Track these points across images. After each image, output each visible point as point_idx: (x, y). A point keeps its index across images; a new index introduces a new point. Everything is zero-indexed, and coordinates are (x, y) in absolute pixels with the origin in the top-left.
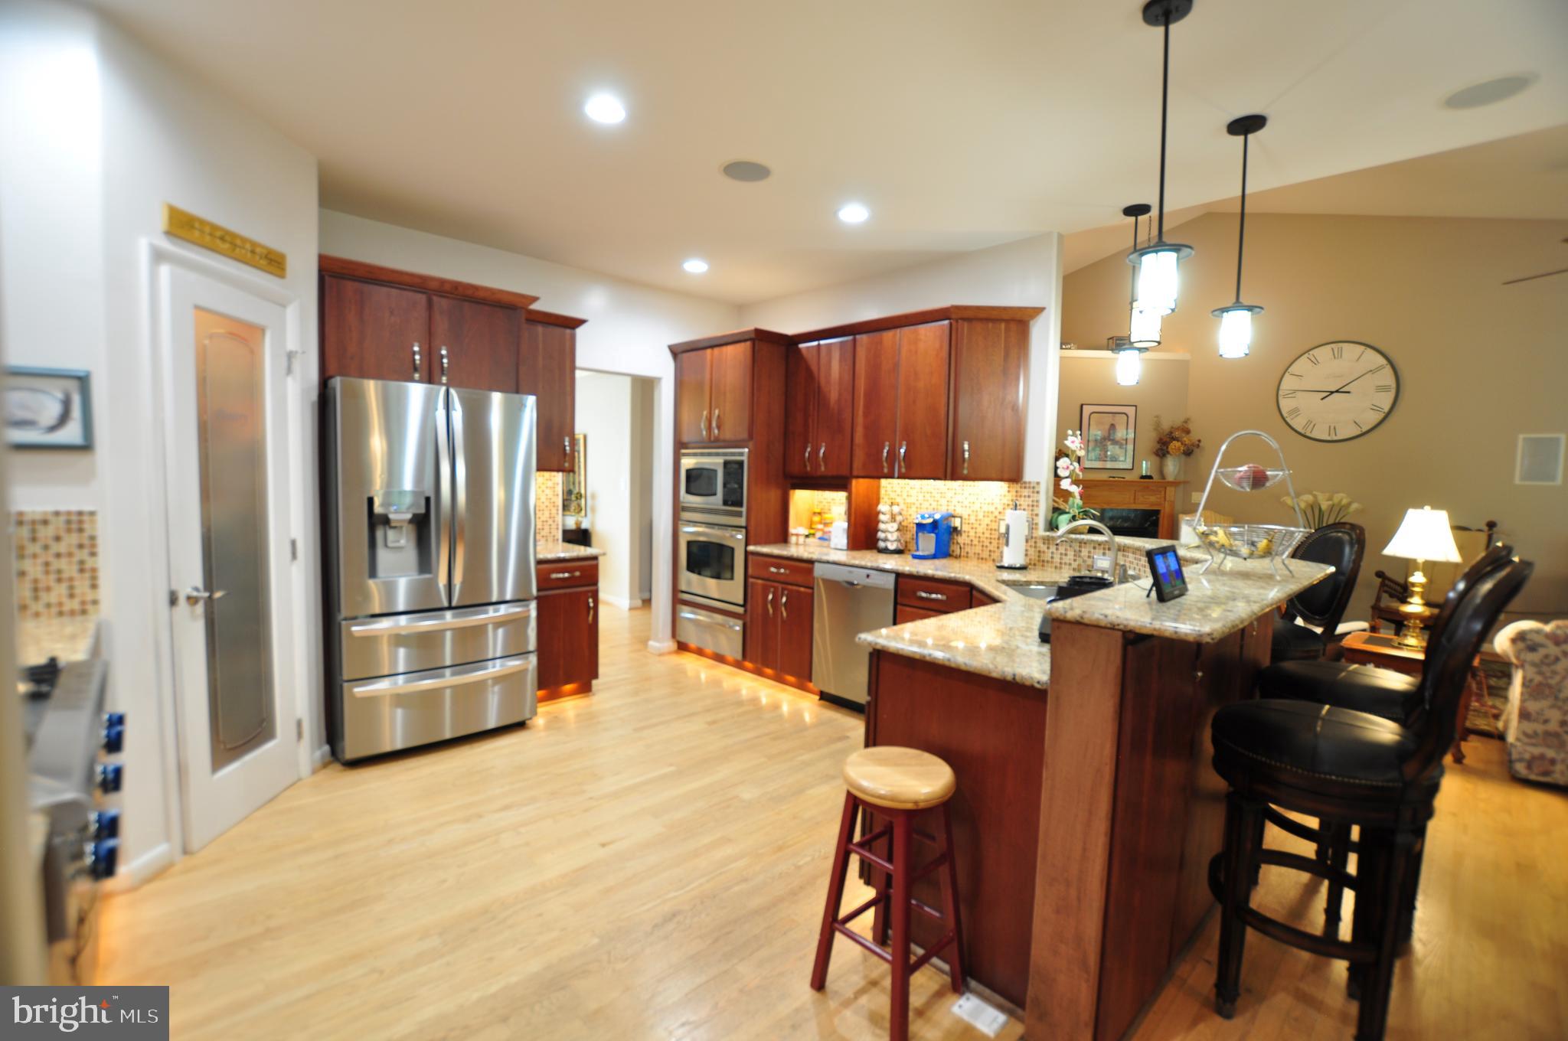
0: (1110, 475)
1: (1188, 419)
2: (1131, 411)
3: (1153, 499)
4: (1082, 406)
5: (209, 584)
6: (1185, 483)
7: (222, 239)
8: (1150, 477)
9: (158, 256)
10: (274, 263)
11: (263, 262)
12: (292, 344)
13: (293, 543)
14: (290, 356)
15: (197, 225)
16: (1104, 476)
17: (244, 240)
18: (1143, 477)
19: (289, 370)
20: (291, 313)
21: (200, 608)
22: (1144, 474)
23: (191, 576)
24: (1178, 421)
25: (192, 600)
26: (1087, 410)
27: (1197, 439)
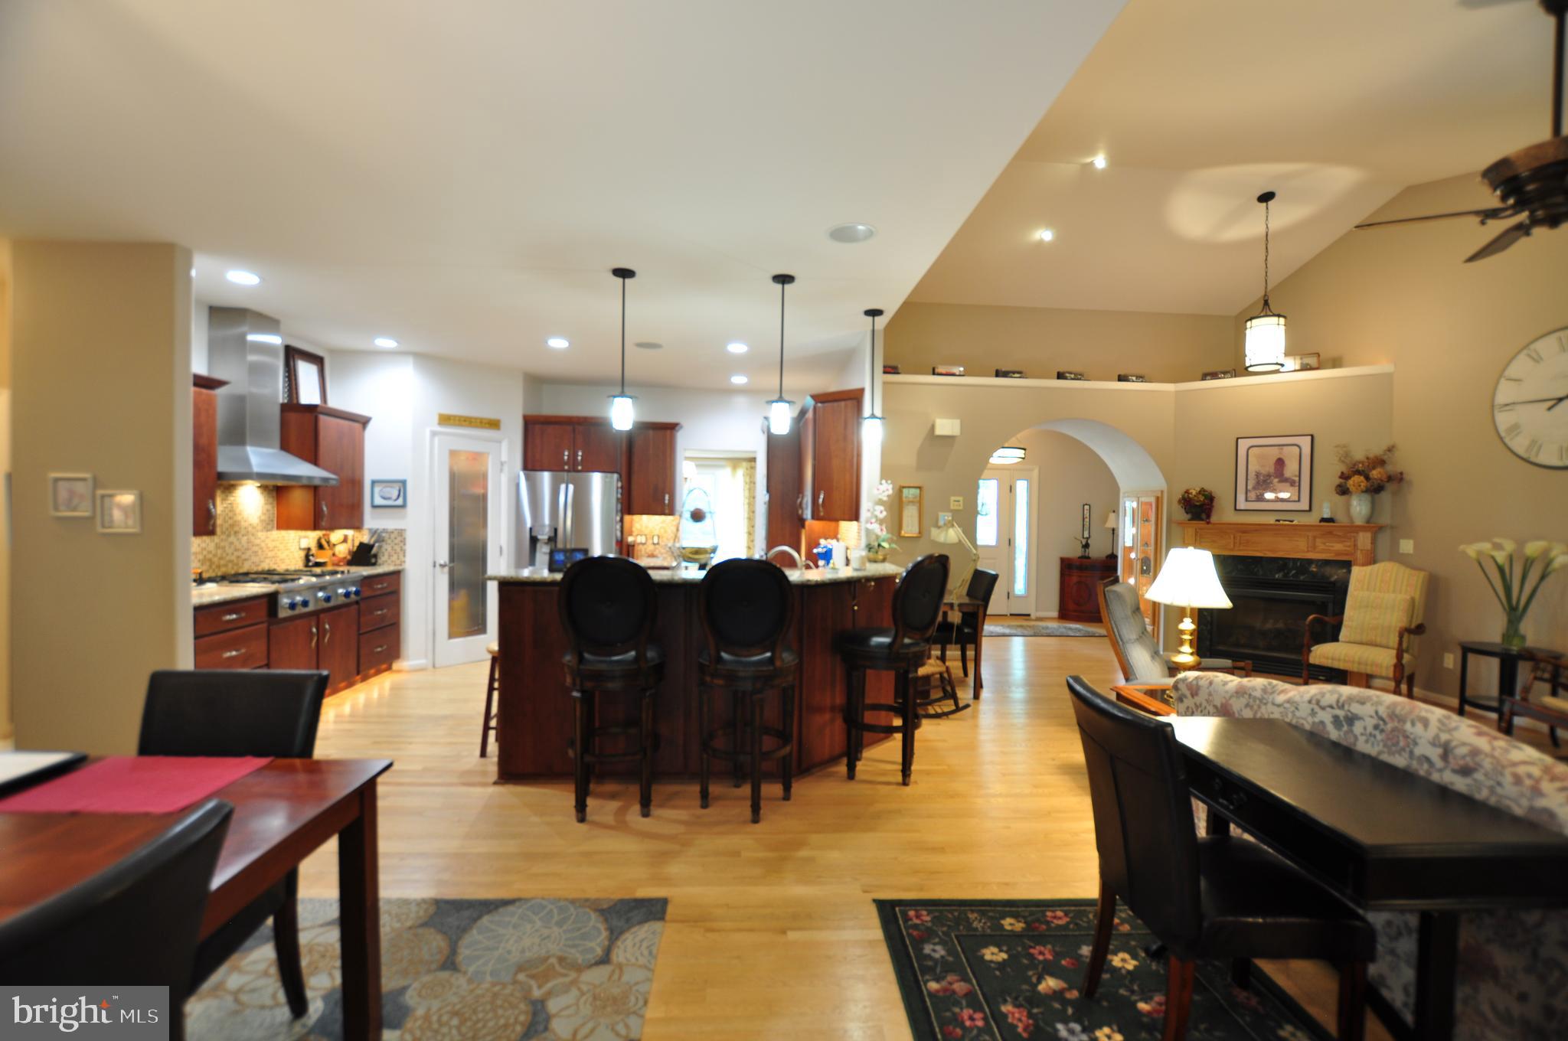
0: (1277, 518)
1: (1393, 447)
2: (1305, 442)
3: (1338, 547)
4: (1238, 439)
5: (452, 558)
6: (1392, 527)
7: (465, 421)
8: (1330, 520)
9: (434, 434)
10: (494, 424)
11: (487, 425)
12: (504, 458)
13: (501, 548)
14: (502, 464)
15: (452, 418)
16: (1271, 519)
17: (476, 419)
18: (1323, 520)
19: (501, 470)
20: (505, 446)
21: (446, 569)
22: (1325, 516)
23: (444, 557)
24: (1377, 449)
25: (442, 566)
26: (1243, 445)
27: (1399, 471)
